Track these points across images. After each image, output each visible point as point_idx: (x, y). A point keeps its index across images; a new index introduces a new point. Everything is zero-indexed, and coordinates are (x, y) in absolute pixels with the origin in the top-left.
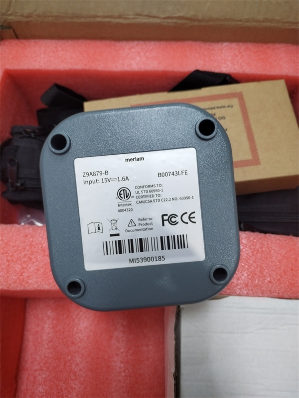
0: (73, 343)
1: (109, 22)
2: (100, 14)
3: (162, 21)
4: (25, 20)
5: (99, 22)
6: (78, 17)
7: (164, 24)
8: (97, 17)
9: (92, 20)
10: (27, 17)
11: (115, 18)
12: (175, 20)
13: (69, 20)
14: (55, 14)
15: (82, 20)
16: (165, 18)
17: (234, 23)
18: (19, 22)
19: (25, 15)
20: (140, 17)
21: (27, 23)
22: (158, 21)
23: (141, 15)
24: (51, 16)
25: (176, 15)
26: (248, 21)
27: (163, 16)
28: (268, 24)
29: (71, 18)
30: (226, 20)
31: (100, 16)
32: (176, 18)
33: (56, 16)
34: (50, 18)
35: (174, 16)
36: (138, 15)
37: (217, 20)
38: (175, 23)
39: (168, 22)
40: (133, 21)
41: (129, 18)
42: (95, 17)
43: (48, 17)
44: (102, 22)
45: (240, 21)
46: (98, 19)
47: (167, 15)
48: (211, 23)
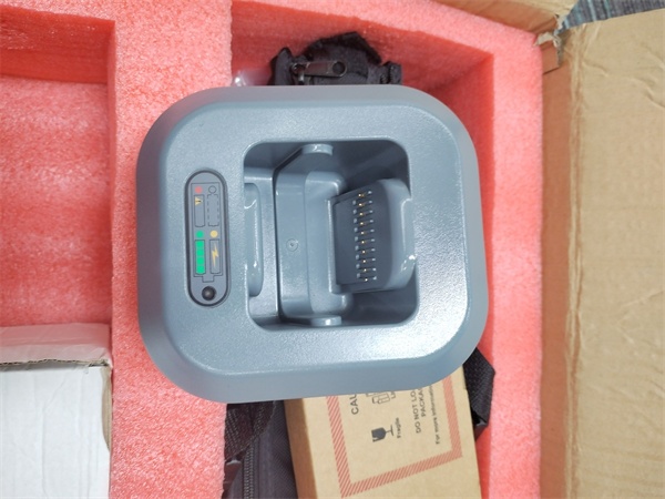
0: (29, 167)
1: (570, 225)
2: (582, 212)
3: (573, 313)
4: (573, 89)
5: (569, 210)
6: (578, 176)
7: (568, 316)
8: (579, 207)
9: (573, 199)
10: (577, 93)
11: (577, 237)
12: (574, 334)
13: (573, 161)
14: (582, 139)
15: (573, 183)
16: (577, 318)
17: (570, 430)
18: (570, 79)
19: (581, 90)
20: (579, 277)
21: (568, 92)
22: (573, 306)
23: (581, 280)
24: (578, 133)
25: (581, 336)
26: (575, 453)
27: (580, 315)
28: (569, 486)
29: (576, 165)
30: (575, 418)
31: (579, 212)
32: (578, 336)
33: (578, 141)
34: (576, 131)
35: (581, 333)
36: (582, 274)
37: (576, 403)
38: (570, 335)
39: (570, 323)
40: (572, 265)
41: (576, 258)
42: (578, 204)
43: (578, 128)
44: (570, 215)
45: (574, 441)
46: (574, 209)
47: (582, 322)
48: (570, 393)
